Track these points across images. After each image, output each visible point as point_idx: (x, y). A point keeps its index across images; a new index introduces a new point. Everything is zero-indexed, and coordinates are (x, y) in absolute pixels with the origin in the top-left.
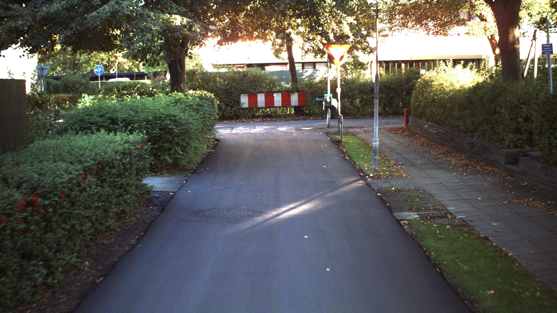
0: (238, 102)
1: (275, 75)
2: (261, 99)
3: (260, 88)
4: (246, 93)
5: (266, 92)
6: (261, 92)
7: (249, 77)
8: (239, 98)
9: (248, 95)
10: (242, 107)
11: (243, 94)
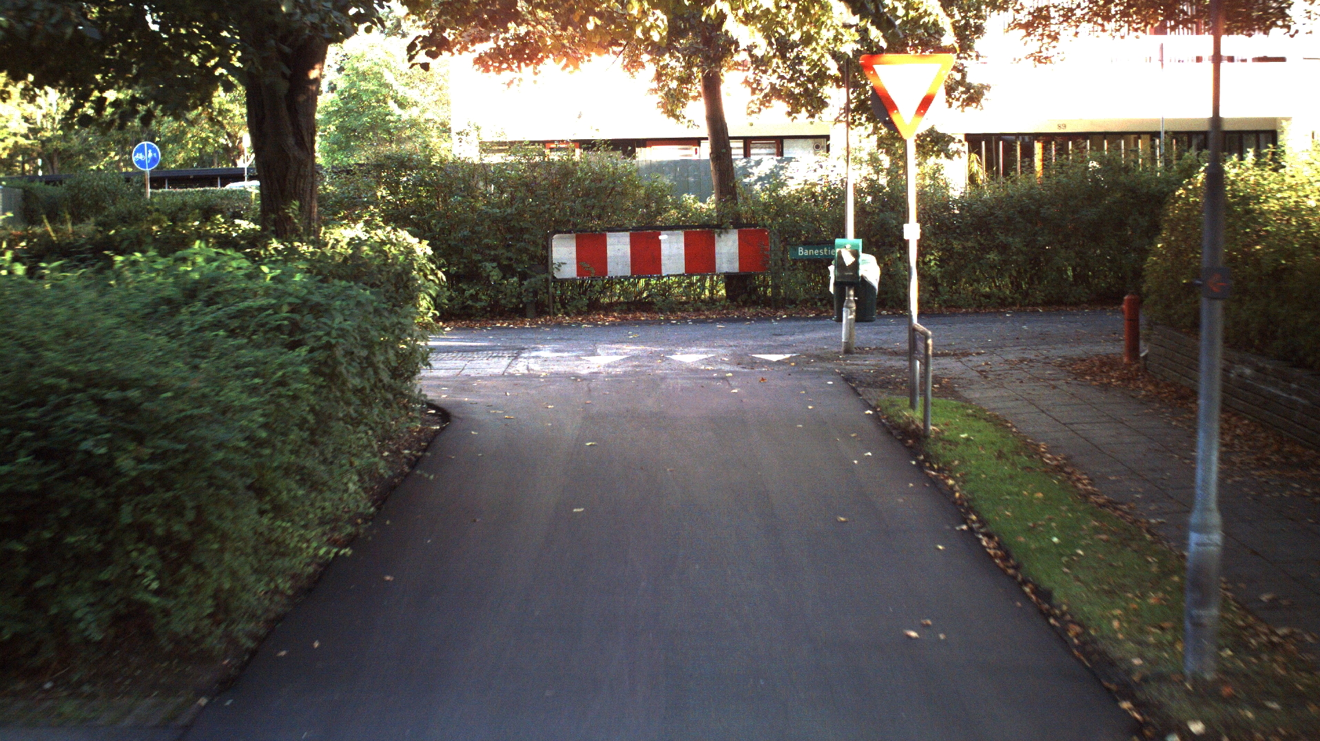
0: (544, 261)
1: (663, 172)
2: (618, 248)
3: (614, 212)
4: (569, 232)
5: (634, 229)
6: (620, 228)
7: (579, 179)
8: (547, 248)
9: (578, 238)
10: (558, 275)
11: (559, 232)
